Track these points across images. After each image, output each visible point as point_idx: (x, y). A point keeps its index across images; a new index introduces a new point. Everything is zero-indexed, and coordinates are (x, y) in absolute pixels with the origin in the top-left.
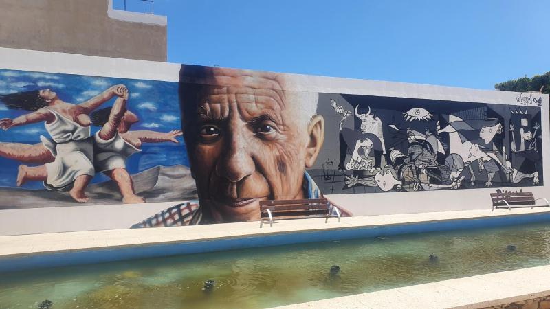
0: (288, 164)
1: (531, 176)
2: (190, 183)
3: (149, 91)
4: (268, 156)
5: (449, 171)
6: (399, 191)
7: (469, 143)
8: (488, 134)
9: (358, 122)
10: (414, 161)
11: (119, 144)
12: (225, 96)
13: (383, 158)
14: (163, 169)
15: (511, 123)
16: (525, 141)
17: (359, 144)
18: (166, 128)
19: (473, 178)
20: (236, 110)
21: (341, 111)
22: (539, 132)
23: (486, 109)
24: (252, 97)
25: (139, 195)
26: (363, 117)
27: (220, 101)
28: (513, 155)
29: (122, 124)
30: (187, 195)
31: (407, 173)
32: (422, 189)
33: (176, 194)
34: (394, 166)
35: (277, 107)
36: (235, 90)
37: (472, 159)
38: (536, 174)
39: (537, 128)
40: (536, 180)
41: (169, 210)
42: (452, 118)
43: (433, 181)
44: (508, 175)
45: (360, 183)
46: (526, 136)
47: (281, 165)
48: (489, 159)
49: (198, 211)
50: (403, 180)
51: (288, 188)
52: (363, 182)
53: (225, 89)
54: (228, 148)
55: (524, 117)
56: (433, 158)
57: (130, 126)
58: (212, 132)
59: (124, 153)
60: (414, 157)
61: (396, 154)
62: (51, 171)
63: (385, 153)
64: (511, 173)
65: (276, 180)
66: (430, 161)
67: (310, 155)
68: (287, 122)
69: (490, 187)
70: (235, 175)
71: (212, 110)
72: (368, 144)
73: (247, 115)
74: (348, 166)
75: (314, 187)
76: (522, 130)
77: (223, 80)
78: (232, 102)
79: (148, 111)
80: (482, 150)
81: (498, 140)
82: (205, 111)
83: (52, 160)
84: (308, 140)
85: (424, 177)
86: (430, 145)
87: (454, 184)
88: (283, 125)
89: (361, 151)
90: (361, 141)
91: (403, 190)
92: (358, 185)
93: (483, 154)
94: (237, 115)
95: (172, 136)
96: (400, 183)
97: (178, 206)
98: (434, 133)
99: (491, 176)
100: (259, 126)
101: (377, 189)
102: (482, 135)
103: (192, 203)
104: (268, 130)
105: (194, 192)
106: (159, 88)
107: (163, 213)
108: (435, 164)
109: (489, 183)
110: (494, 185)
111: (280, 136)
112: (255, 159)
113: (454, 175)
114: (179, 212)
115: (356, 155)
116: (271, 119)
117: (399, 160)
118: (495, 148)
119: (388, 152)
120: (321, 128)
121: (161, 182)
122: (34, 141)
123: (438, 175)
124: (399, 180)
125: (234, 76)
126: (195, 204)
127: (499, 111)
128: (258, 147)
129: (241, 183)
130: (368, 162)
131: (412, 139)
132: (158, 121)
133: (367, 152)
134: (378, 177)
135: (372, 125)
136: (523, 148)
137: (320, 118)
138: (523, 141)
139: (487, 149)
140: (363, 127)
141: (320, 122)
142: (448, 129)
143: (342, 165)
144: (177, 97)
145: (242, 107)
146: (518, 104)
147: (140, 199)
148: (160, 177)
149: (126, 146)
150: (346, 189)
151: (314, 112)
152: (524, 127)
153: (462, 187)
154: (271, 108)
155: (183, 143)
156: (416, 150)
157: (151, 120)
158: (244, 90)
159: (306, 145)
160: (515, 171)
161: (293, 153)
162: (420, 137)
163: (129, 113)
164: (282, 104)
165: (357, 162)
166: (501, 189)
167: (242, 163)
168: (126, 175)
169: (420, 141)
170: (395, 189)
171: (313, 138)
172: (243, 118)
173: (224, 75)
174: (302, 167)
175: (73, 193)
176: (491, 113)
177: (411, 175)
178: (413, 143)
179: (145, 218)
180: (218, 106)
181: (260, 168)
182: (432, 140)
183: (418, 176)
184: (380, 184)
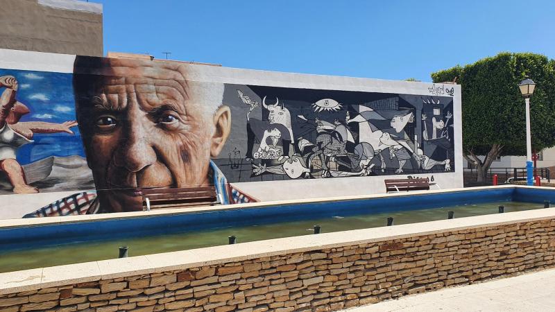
0: (192, 154)
1: (443, 163)
2: (87, 173)
3: (41, 82)
4: (170, 146)
5: (358, 158)
6: (307, 178)
7: (380, 132)
8: (399, 123)
9: (266, 113)
10: (323, 149)
11: (8, 135)
12: (124, 87)
13: (291, 147)
14: (57, 159)
15: (423, 113)
16: (438, 130)
17: (267, 134)
18: (60, 119)
19: (384, 166)
20: (135, 100)
21: (249, 102)
22: (451, 121)
23: (397, 99)
24: (152, 87)
25: (32, 185)
26: (270, 108)
27: (118, 91)
28: (425, 143)
29: (12, 115)
30: (84, 185)
31: (315, 161)
32: (331, 176)
33: (73, 183)
34: (302, 154)
35: (179, 96)
36: (134, 81)
37: (383, 147)
38: (448, 161)
39: (449, 117)
40: (447, 166)
41: (64, 200)
42: (362, 108)
43: (342, 169)
44: (419, 163)
45: (269, 170)
46: (438, 125)
47: (185, 155)
48: (400, 147)
49: (95, 201)
50: (312, 167)
51: (193, 177)
52: (271, 170)
53: (123, 79)
55: (436, 106)
56: (342, 147)
57: (19, 116)
58: (110, 123)
59: (13, 144)
60: (322, 146)
61: (304, 143)
63: (293, 142)
64: (423, 161)
65: (180, 169)
66: (339, 150)
67: (217, 145)
68: (191, 112)
69: (401, 173)
70: (135, 165)
71: (109, 100)
72: (276, 133)
73: (147, 105)
74: (256, 155)
75: (220, 176)
76: (434, 120)
77: (120, 71)
78: (131, 92)
79: (39, 101)
80: (393, 138)
81: (410, 129)
82: (101, 101)
84: (213, 130)
85: (333, 164)
86: (339, 134)
87: (363, 171)
88: (187, 115)
89: (269, 141)
90: (270, 131)
91: (312, 177)
92: (266, 173)
93: (394, 142)
94: (136, 105)
95: (67, 127)
96: (309, 170)
97: (74, 196)
98: (343, 123)
99: (402, 163)
100: (160, 116)
101: (285, 177)
102: (392, 124)
103: (89, 192)
104: (171, 120)
105: (91, 182)
106: (51, 80)
107: (58, 203)
108: (343, 153)
109: (400, 170)
110: (405, 172)
111: (184, 126)
112: (155, 148)
113: (364, 162)
114: (76, 202)
115: (263, 144)
116: (173, 109)
117: (307, 149)
118: (406, 136)
119: (297, 142)
120: (227, 118)
121: (55, 172)
123: (347, 164)
124: (308, 168)
125: (133, 67)
126: (92, 194)
127: (411, 101)
128: (159, 137)
129: (141, 174)
130: (276, 152)
131: (320, 129)
132: (50, 112)
133: (275, 141)
134: (286, 165)
135: (280, 115)
136: (434, 137)
137: (227, 109)
138: (434, 129)
139: (398, 137)
140: (271, 117)
141: (226, 113)
142: (358, 119)
143: (249, 155)
144: (71, 88)
145: (142, 97)
146: (431, 94)
147: (32, 189)
148: (53, 167)
149: (16, 137)
150: (254, 177)
151: (220, 103)
152: (435, 116)
153: (372, 174)
154: (174, 98)
155: (78, 133)
156: (325, 139)
157: (43, 111)
158: (143, 80)
159: (212, 135)
160: (427, 158)
161: (197, 142)
162: (329, 126)
163: (18, 104)
164: (185, 96)
165: (264, 151)
166: (412, 176)
168: (17, 166)
169: (329, 131)
170: (303, 176)
171: (218, 127)
172: (143, 108)
173: (122, 66)
174: (208, 156)
176: (403, 103)
177: (319, 163)
178: (322, 133)
179: (39, 208)
180: (116, 97)
181: (161, 158)
182: (341, 129)
183: (326, 164)
184: (289, 172)
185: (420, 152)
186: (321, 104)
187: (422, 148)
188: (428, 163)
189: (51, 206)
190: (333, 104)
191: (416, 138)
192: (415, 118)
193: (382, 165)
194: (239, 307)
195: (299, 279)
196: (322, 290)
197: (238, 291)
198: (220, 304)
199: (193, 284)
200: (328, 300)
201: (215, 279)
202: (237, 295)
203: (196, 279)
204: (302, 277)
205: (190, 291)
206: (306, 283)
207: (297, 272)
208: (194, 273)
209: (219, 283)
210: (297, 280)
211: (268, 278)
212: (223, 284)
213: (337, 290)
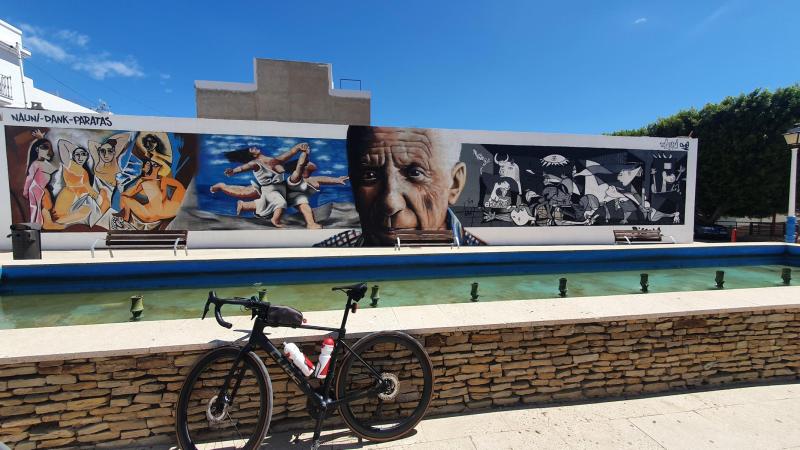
0: (433, 202)
1: (672, 216)
2: (355, 215)
3: (324, 147)
4: (417, 195)
5: (583, 209)
6: (533, 225)
7: (606, 186)
8: (627, 177)
9: (497, 168)
10: (549, 200)
11: (304, 187)
12: (382, 149)
13: (519, 198)
14: (335, 205)
15: (652, 167)
16: (667, 183)
17: (497, 186)
18: (336, 174)
19: (608, 216)
20: (391, 159)
21: (482, 158)
22: (684, 175)
23: (625, 154)
24: (404, 148)
25: (318, 223)
26: (501, 163)
27: (378, 153)
28: (653, 197)
29: (306, 172)
30: (353, 224)
31: (541, 211)
32: (556, 225)
33: (344, 223)
34: (528, 204)
35: (425, 156)
36: (391, 143)
37: (608, 200)
38: (677, 214)
39: (681, 170)
40: (676, 219)
41: (339, 235)
42: (589, 163)
43: (566, 218)
44: (645, 215)
45: (499, 219)
46: (668, 179)
47: (428, 203)
48: (626, 200)
49: (361, 236)
50: (537, 216)
51: (434, 221)
52: (499, 217)
53: (382, 143)
54: (384, 189)
55: (668, 161)
56: (568, 198)
57: (311, 172)
58: (371, 177)
59: (307, 193)
60: (548, 197)
61: (531, 195)
62: (258, 204)
63: (520, 193)
64: (649, 213)
65: (423, 214)
66: (564, 201)
67: (453, 195)
68: (434, 168)
69: (626, 224)
70: (390, 210)
71: (372, 159)
72: (505, 186)
73: (399, 162)
74: (487, 205)
75: (456, 220)
76: (664, 174)
77: (381, 135)
78: (388, 153)
79: (323, 161)
80: (619, 191)
81: (637, 183)
82: (366, 161)
83: (259, 197)
84: (451, 183)
85: (557, 214)
86: (566, 188)
87: (588, 221)
88: (430, 170)
89: (499, 192)
90: (499, 183)
91: (537, 225)
92: (495, 220)
93: (619, 195)
94: (392, 163)
95: (340, 180)
96: (534, 219)
97: (347, 232)
98: (570, 176)
99: (627, 215)
100: (410, 171)
101: (512, 224)
102: (619, 178)
103: (356, 230)
104: (417, 175)
105: (358, 223)
106: (331, 144)
107: (335, 237)
108: (569, 204)
109: (625, 221)
110: (630, 222)
111: (427, 179)
112: (405, 197)
113: (588, 213)
114: (347, 236)
115: (494, 195)
116: (419, 165)
117: (534, 200)
118: (633, 189)
119: (524, 193)
120: (463, 173)
121: (334, 214)
122: (247, 184)
123: (573, 213)
124: (533, 216)
125: (389, 132)
126: (359, 231)
127: (639, 156)
128: (408, 189)
129: (395, 217)
130: (505, 202)
131: (547, 182)
132: (331, 169)
133: (504, 193)
134: (514, 213)
135: (510, 170)
136: (664, 190)
137: (463, 164)
138: (664, 183)
139: (625, 190)
140: (501, 172)
141: (462, 168)
142: (584, 173)
143: (481, 203)
144: (345, 150)
145: (395, 155)
146: (662, 149)
147: (319, 226)
148: (333, 211)
149: (308, 187)
150: (484, 223)
151: (457, 160)
152: (667, 171)
153: (595, 224)
154: (421, 157)
155: (349, 185)
156: (552, 192)
157: (326, 168)
158: (397, 143)
159: (450, 186)
160: (654, 211)
161: (438, 193)
162: (555, 180)
163: (310, 163)
164: (429, 154)
165: (494, 201)
166: (637, 226)
167: (395, 201)
168: (309, 209)
169: (557, 183)
170: (529, 224)
171: (456, 181)
172: (397, 165)
173: (381, 132)
174: (446, 204)
175: (273, 220)
176: (630, 158)
177: (544, 212)
178: (548, 186)
179: (323, 240)
180: (377, 156)
181: (410, 205)
182: (567, 182)
183: (551, 213)
184: (516, 220)
185: (647, 205)
186: (549, 159)
187: (649, 200)
188: (655, 215)
189: (331, 239)
190: (560, 160)
191: (643, 191)
192: (644, 172)
193: (607, 215)
194: (496, 381)
195: (568, 355)
196: (596, 370)
197: (494, 362)
198: (473, 376)
199: (443, 350)
200: (603, 383)
201: (467, 347)
202: (493, 367)
203: (446, 346)
204: (572, 352)
205: (440, 358)
206: (577, 360)
207: (566, 347)
208: (444, 338)
209: (472, 352)
210: (565, 356)
211: (529, 351)
212: (477, 354)
213: (615, 371)
